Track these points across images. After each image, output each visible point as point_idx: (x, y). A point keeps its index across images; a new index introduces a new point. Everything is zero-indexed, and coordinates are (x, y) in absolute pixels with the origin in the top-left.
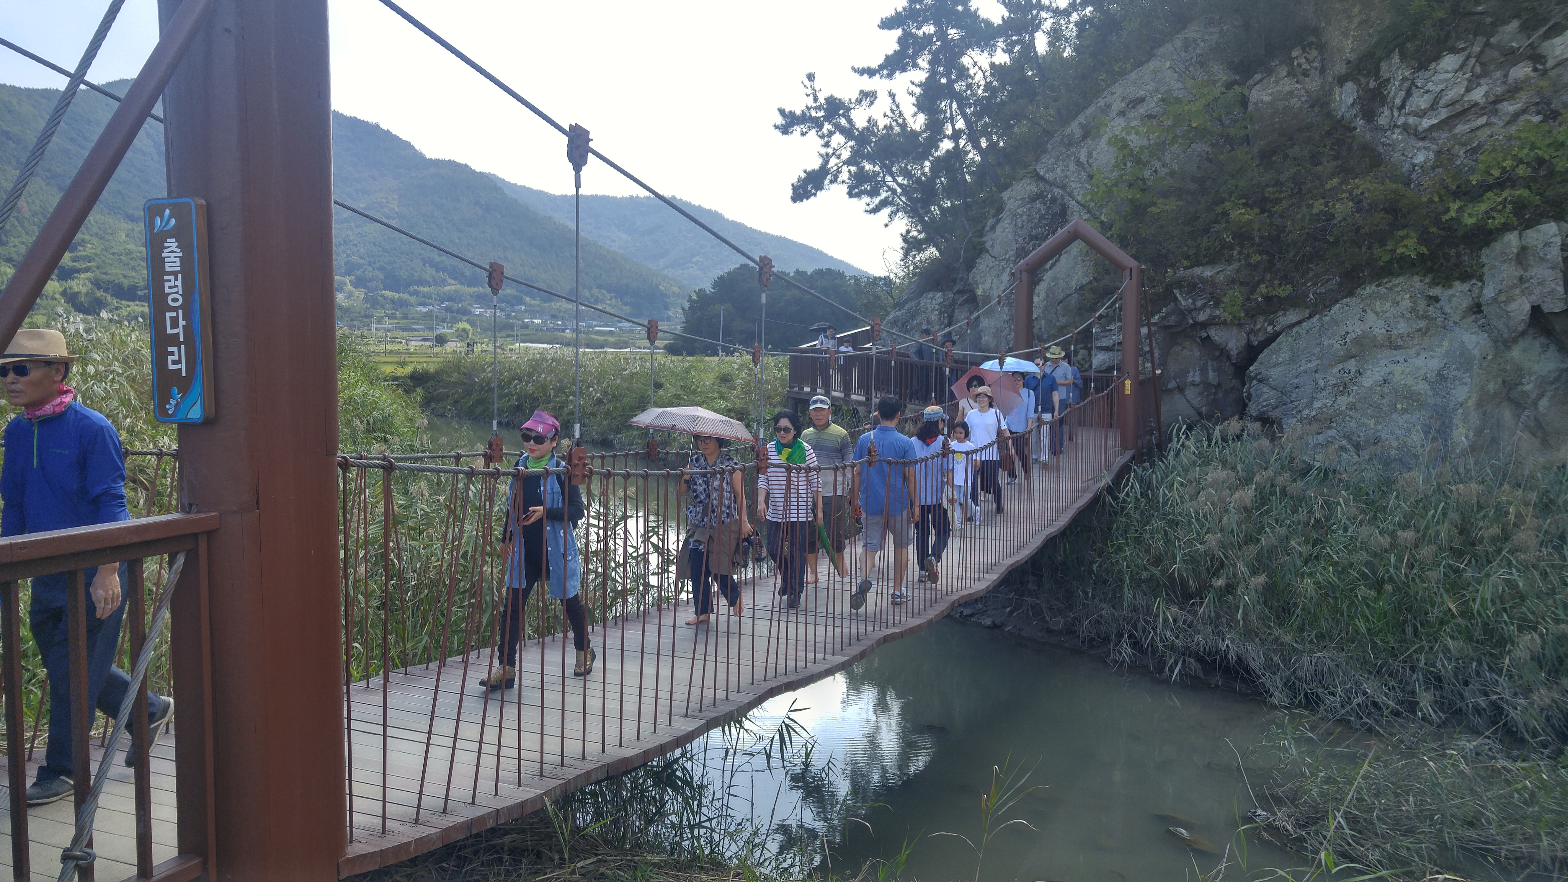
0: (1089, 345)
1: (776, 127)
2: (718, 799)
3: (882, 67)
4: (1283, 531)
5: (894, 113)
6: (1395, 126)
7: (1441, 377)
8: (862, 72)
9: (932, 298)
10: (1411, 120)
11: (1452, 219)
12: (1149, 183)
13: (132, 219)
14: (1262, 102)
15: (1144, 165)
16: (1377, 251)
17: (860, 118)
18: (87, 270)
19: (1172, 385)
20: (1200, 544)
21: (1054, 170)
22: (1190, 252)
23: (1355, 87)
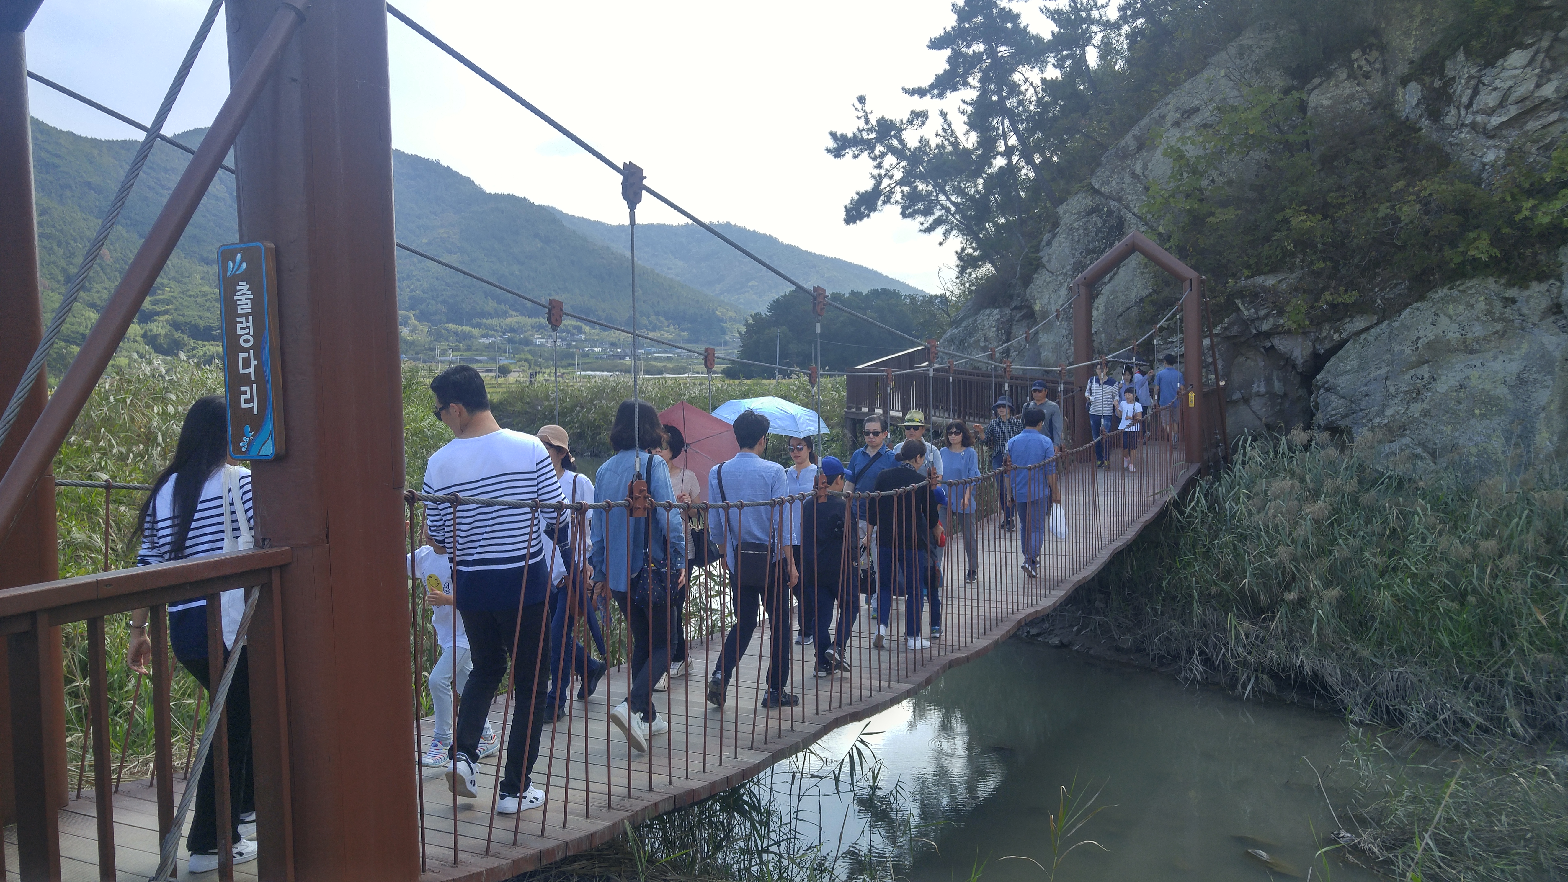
0: (1151, 358)
1: (828, 151)
2: (785, 824)
3: (932, 87)
4: (1355, 542)
5: (946, 132)
6: (1463, 125)
7: (1521, 380)
8: (912, 92)
9: (989, 315)
10: (1479, 118)
11: (1526, 218)
12: (1207, 193)
13: (206, 261)
14: (1322, 106)
15: (1202, 176)
16: (1448, 253)
17: (912, 138)
18: (166, 312)
19: (1237, 396)
20: (1271, 557)
21: (1109, 183)
22: (1251, 262)
23: (1419, 87)
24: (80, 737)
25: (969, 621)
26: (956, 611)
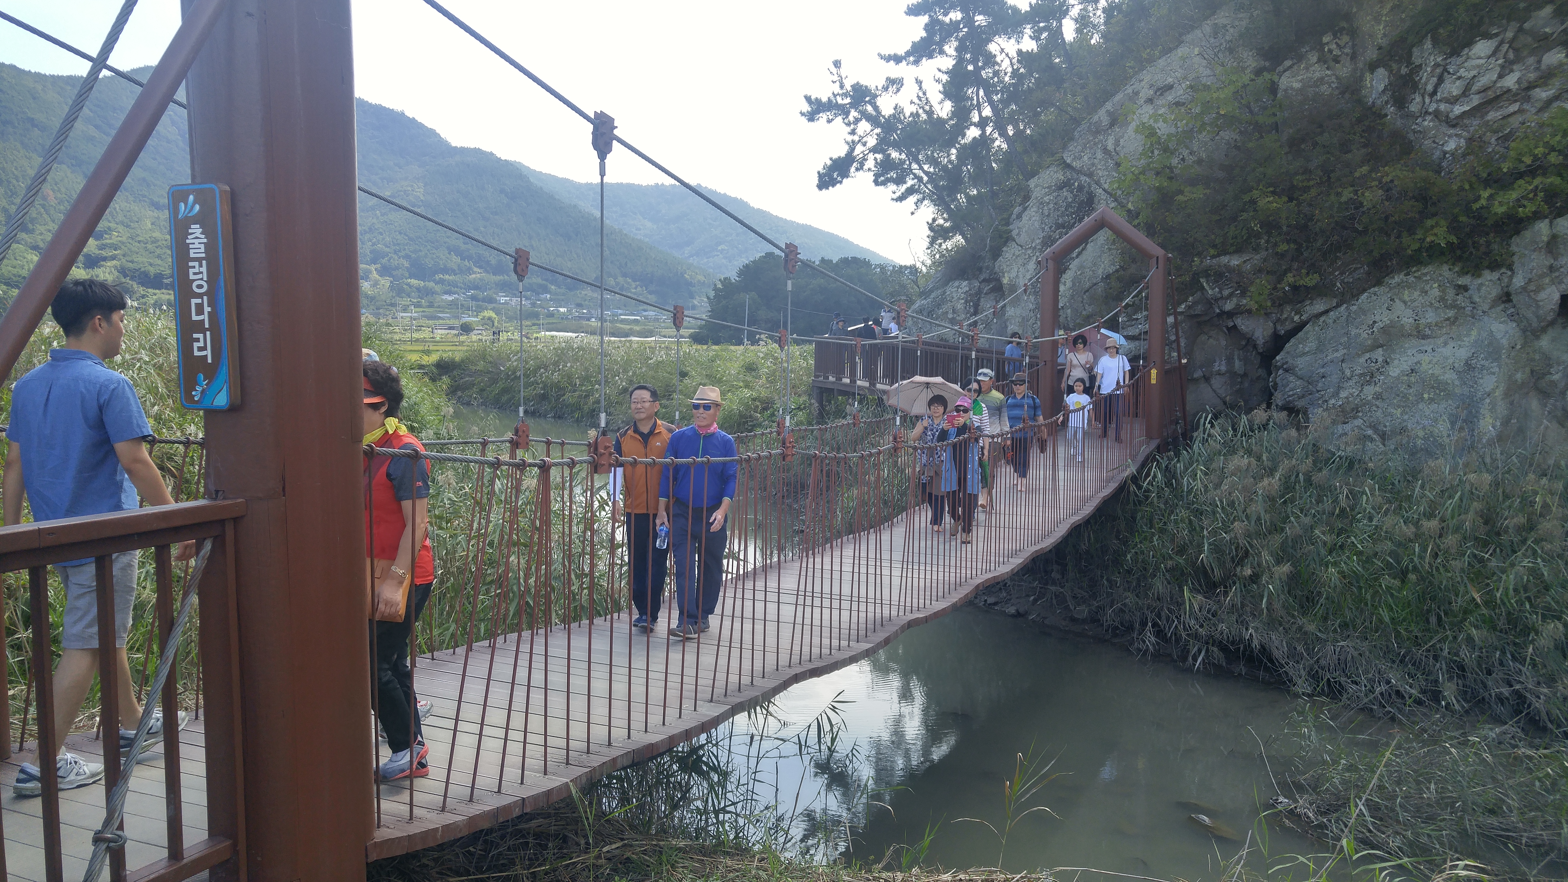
1: (802, 114)
2: (743, 785)
3: (908, 54)
4: (1307, 520)
5: (920, 100)
6: (1427, 113)
7: (1469, 366)
8: (888, 58)
9: (958, 287)
10: (1443, 107)
11: (1483, 208)
12: (1177, 171)
13: (157, 206)
14: (1292, 88)
15: (1172, 153)
16: (1406, 239)
17: (886, 105)
18: (113, 258)
19: (1198, 374)
20: (1226, 533)
21: (1081, 158)
22: (1217, 241)
23: (1386, 73)
24: (22, 691)
25: (928, 584)
26: (916, 575)
